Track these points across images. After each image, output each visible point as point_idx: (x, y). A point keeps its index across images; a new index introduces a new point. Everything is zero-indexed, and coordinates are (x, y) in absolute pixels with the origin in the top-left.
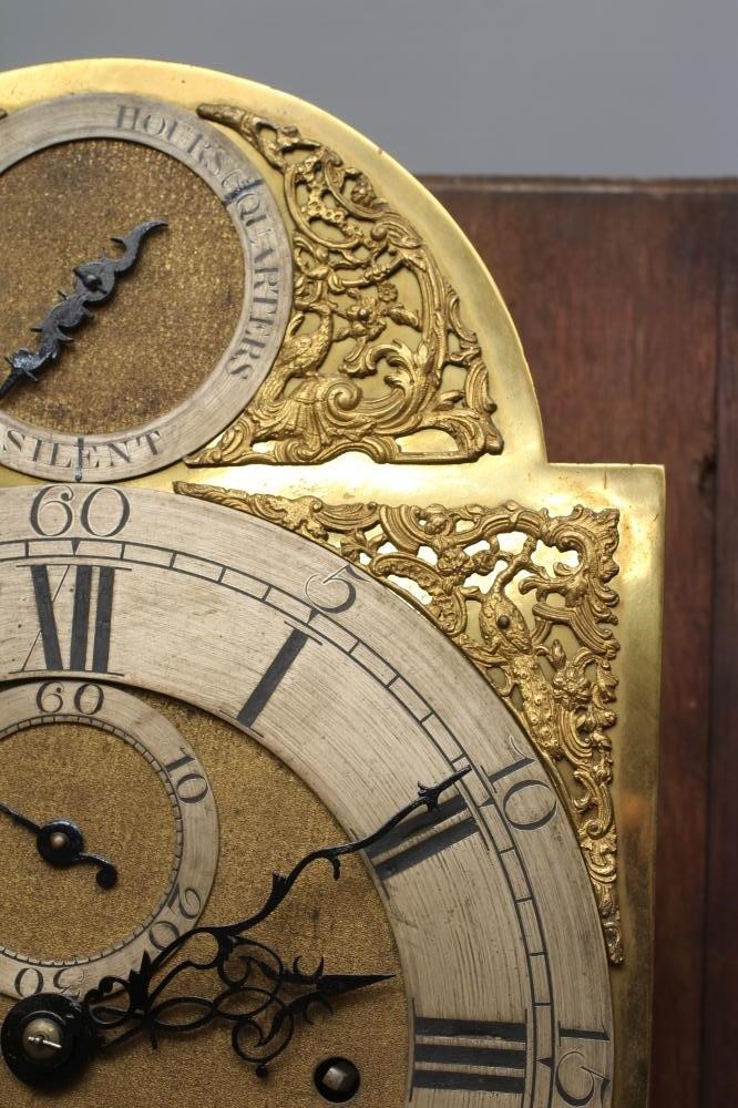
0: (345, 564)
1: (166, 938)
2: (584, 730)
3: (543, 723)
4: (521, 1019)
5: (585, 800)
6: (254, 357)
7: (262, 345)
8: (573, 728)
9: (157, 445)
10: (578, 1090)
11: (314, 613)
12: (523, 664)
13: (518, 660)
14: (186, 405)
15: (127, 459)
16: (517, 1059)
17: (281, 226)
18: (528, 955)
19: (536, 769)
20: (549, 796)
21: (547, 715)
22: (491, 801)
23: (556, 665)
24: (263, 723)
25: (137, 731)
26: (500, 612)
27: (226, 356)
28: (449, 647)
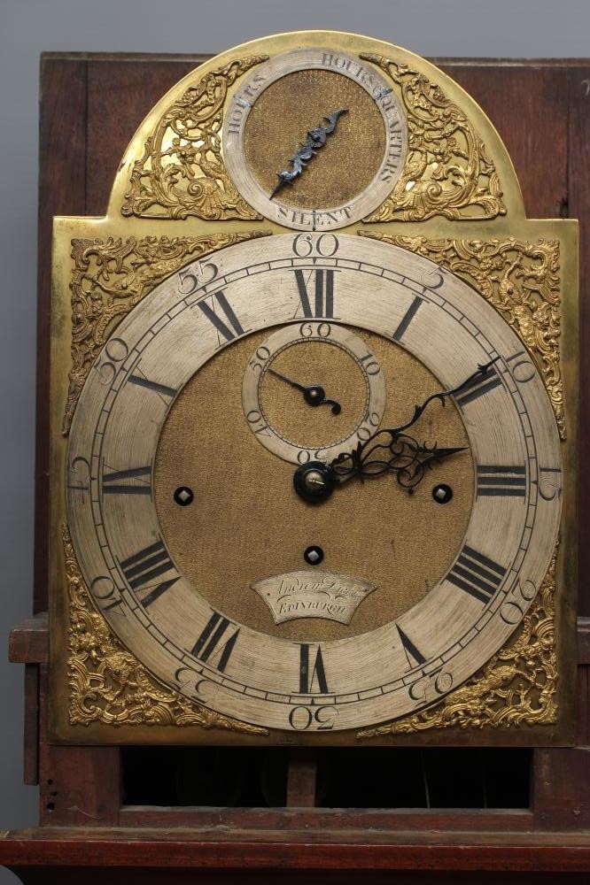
0: (438, 266)
1: (365, 436)
2: (547, 339)
3: (528, 336)
4: (522, 464)
5: (548, 369)
6: (392, 172)
7: (395, 167)
8: (542, 338)
9: (350, 214)
10: (548, 494)
11: (425, 289)
12: (519, 310)
13: (517, 308)
14: (362, 195)
15: (336, 220)
16: (522, 481)
17: (401, 111)
18: (525, 437)
19: (526, 356)
20: (532, 368)
21: (531, 332)
22: (507, 371)
23: (533, 311)
24: (404, 339)
25: (347, 344)
26: (508, 287)
27: (379, 172)
28: (486, 303)
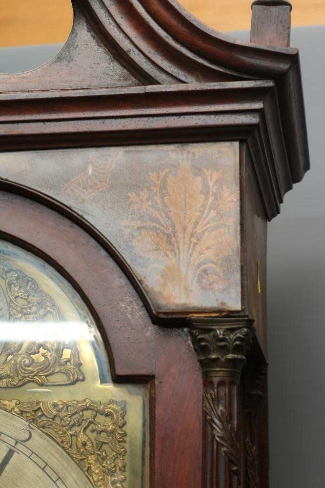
0: (28, 424)
2: (113, 483)
3: (98, 481)
8: (110, 482)
12: (92, 459)
13: (90, 458)
17: (5, 300)
21: (101, 478)
23: (104, 459)
26: (83, 440)
28: (65, 454)
